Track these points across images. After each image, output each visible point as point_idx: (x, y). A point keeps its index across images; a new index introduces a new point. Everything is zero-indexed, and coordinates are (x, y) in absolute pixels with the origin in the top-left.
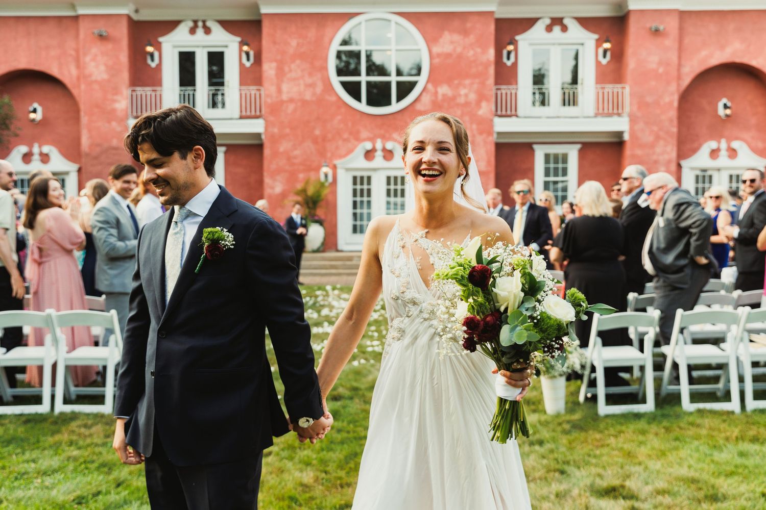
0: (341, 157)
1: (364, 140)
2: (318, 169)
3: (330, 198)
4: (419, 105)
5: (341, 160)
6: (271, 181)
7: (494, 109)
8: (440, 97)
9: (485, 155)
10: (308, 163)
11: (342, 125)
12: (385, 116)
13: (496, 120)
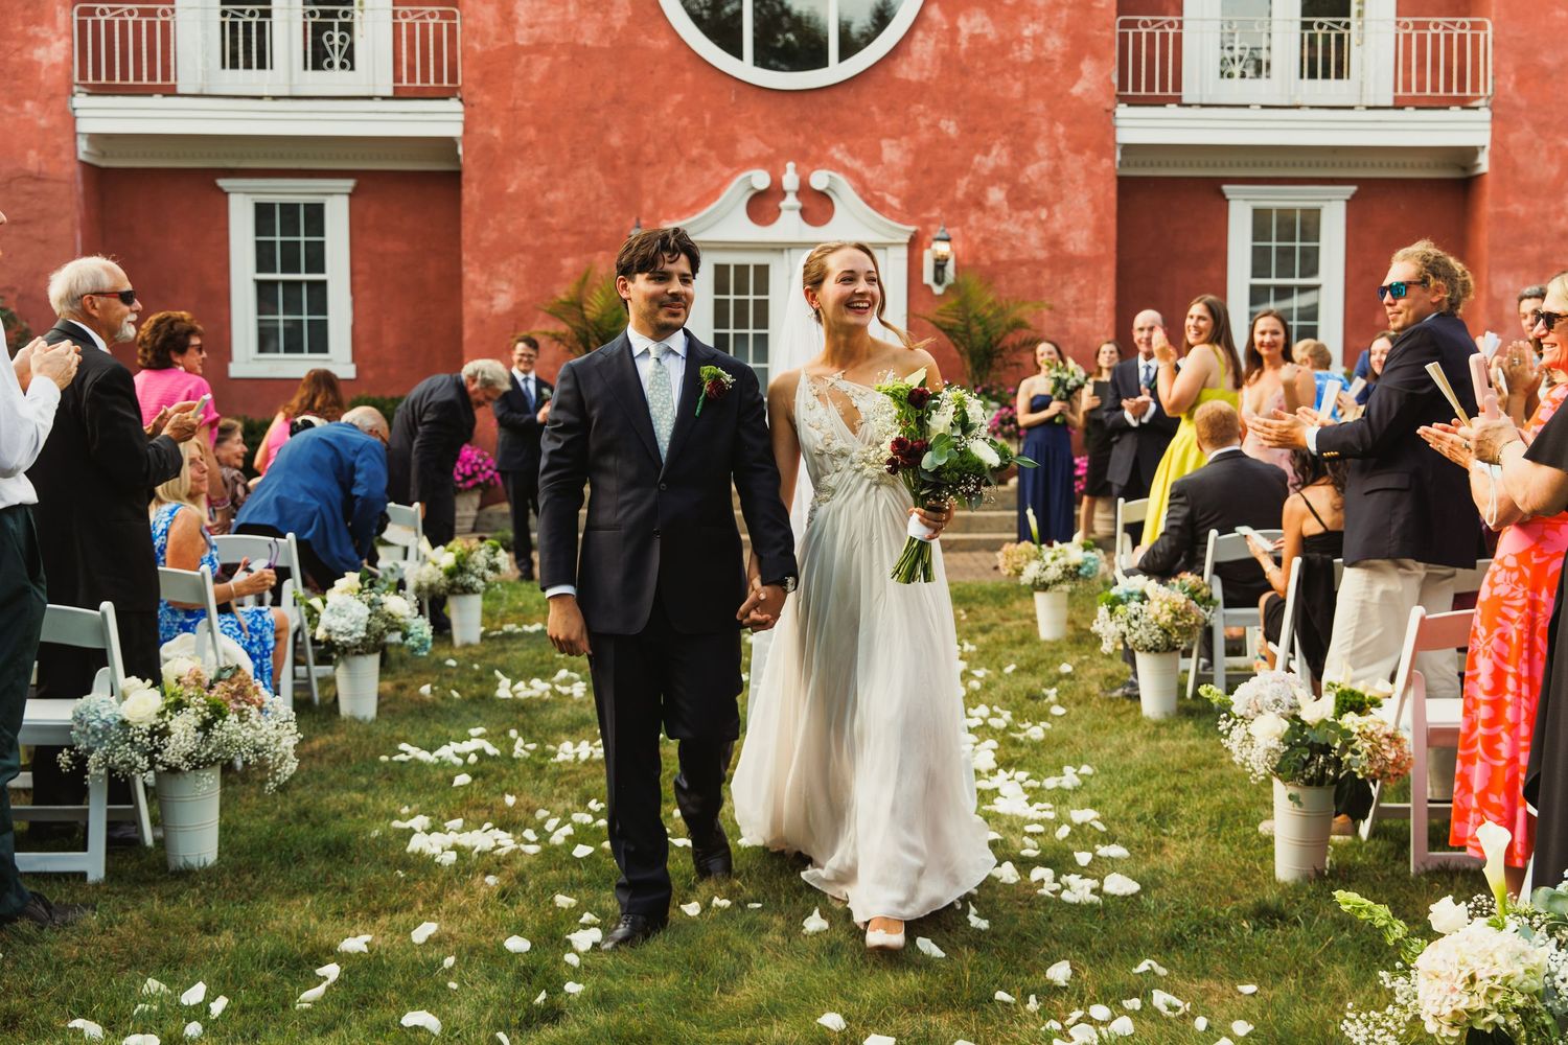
0: (683, 211)
1: (749, 164)
4: (904, 67)
5: (681, 219)
6: (485, 278)
7: (1115, 80)
8: (964, 44)
9: (1088, 211)
10: (587, 228)
11: (685, 121)
12: (807, 96)
13: (1123, 111)
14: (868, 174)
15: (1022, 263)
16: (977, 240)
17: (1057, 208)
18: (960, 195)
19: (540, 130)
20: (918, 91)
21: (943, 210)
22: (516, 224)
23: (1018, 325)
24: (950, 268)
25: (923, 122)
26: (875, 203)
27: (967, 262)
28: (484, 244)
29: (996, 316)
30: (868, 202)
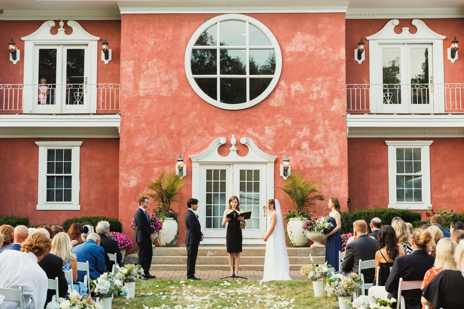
0: (196, 151)
1: (219, 135)
2: (173, 163)
3: (184, 191)
4: (273, 102)
5: (195, 155)
6: (127, 175)
7: (346, 105)
8: (293, 94)
9: (338, 150)
10: (163, 158)
11: (197, 121)
12: (239, 112)
13: (349, 116)
14: (260, 138)
15: (314, 169)
16: (298, 161)
17: (326, 150)
18: (292, 145)
19: (147, 124)
20: (277, 110)
21: (287, 150)
22: (138, 156)
23: (314, 190)
24: (289, 171)
25: (279, 120)
26: (263, 148)
27: (295, 168)
28: (127, 163)
29: (305, 187)
30: (260, 148)
